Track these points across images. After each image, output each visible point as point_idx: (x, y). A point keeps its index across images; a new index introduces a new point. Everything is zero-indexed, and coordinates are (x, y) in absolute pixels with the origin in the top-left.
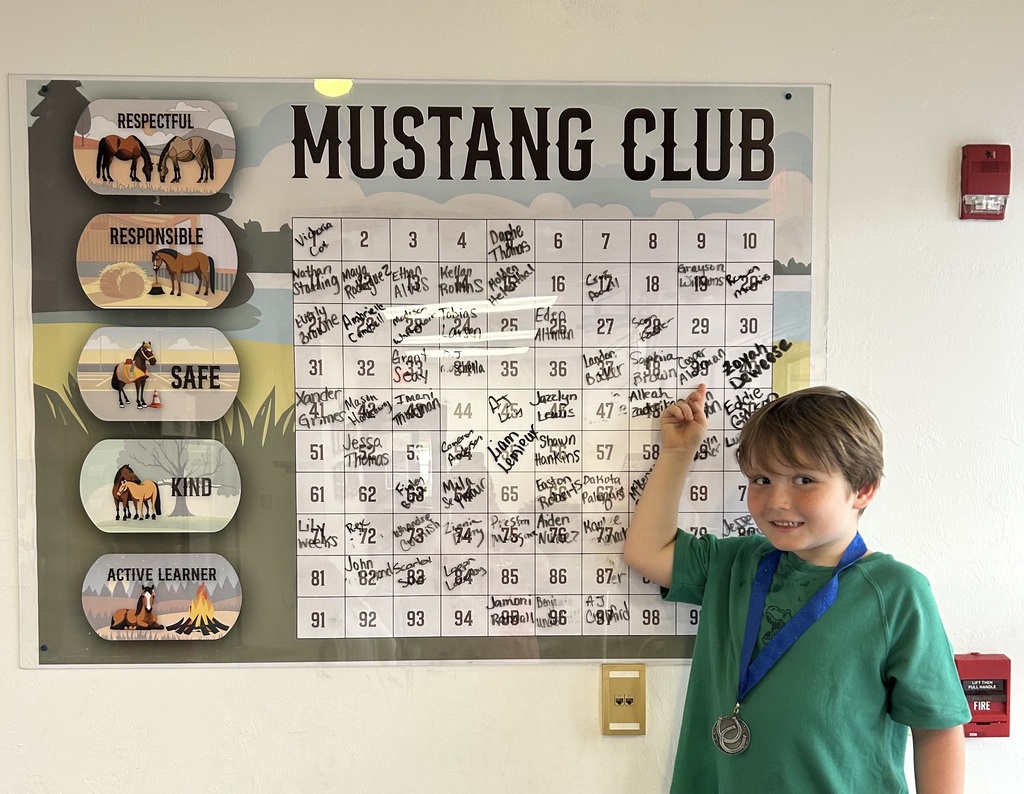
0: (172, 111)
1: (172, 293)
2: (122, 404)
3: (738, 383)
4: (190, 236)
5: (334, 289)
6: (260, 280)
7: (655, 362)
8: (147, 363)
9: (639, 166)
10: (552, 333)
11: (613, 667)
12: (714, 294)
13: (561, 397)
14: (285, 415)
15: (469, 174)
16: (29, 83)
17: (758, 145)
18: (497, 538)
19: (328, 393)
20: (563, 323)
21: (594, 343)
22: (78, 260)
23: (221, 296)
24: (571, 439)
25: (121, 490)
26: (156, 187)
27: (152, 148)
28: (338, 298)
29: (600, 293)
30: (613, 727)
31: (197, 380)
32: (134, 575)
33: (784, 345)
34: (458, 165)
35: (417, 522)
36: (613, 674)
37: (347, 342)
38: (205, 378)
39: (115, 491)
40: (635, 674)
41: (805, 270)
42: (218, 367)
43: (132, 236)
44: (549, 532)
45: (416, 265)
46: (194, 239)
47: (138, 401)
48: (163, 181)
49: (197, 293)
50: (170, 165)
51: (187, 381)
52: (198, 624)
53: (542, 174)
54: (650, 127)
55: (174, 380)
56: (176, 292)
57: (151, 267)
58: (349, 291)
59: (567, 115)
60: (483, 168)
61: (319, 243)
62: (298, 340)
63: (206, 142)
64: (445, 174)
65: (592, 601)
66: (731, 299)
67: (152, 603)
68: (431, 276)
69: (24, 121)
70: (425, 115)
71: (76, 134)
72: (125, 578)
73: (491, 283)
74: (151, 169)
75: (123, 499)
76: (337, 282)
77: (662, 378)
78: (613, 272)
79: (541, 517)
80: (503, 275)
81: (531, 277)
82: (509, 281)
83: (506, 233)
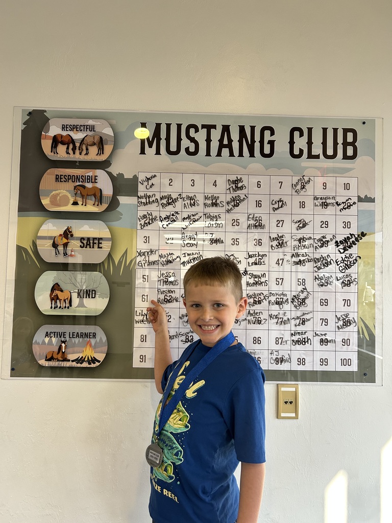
0: (86, 124)
1: (82, 205)
2: (56, 254)
3: (342, 251)
4: (92, 179)
5: (157, 204)
6: (123, 200)
7: (303, 240)
8: (69, 236)
9: (296, 152)
10: (255, 226)
11: (283, 385)
12: (330, 210)
13: (259, 255)
14: (131, 261)
15: (219, 154)
16: (23, 111)
17: (350, 144)
19: (152, 252)
20: (260, 221)
21: (275, 231)
22: (40, 188)
23: (104, 206)
24: (264, 275)
25: (53, 295)
26: (77, 157)
27: (76, 140)
28: (158, 209)
29: (278, 208)
30: (283, 415)
31: (92, 244)
32: (57, 335)
33: (363, 234)
34: (214, 151)
36: (283, 389)
37: (161, 228)
38: (96, 243)
39: (51, 295)
40: (294, 389)
41: (372, 200)
42: (101, 239)
43: (65, 178)
44: (253, 319)
45: (194, 194)
46: (93, 181)
47: (64, 253)
48: (80, 154)
49: (94, 205)
50: (84, 147)
51: (87, 245)
52: (86, 359)
53: (252, 154)
54: (301, 135)
55: (81, 244)
56: (84, 204)
57: (73, 193)
58: (163, 205)
59: (264, 129)
60: (225, 151)
61: (150, 183)
62: (139, 227)
63: (101, 138)
64: (208, 154)
65: (273, 353)
66: (338, 213)
67: (65, 349)
68: (200, 199)
69: (20, 127)
70: (200, 127)
71: (43, 133)
72: (53, 336)
73: (228, 203)
74: (76, 149)
75: (54, 299)
76: (158, 201)
77: (307, 248)
78: (284, 199)
79: (249, 311)
80: (233, 200)
81: (246, 201)
82: (236, 202)
83: (236, 181)
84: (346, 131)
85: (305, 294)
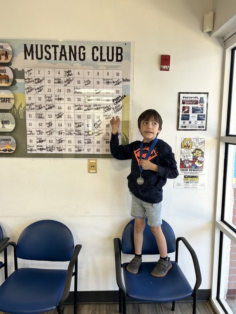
3: (115, 103)
5: (33, 82)
6: (18, 81)
7: (98, 99)
9: (95, 58)
10: (78, 92)
11: (91, 160)
12: (110, 85)
13: (80, 105)
14: (24, 108)
15: (60, 59)
17: (119, 54)
18: (67, 134)
19: (32, 104)
21: (86, 95)
23: (10, 84)
28: (34, 84)
29: (87, 84)
30: (90, 171)
31: (6, 101)
33: (125, 96)
34: (58, 58)
35: (51, 130)
36: (90, 161)
37: (36, 93)
40: (95, 161)
41: (129, 81)
42: (10, 98)
44: (77, 133)
46: (4, 72)
49: (5, 83)
51: (4, 101)
52: (8, 150)
53: (75, 59)
54: (97, 50)
55: (1, 101)
58: (36, 83)
59: (80, 47)
60: (63, 58)
61: (30, 73)
62: (26, 93)
63: (6, 51)
64: (55, 59)
66: (114, 86)
68: (53, 80)
70: (51, 46)
73: (65, 82)
78: (90, 80)
79: (76, 130)
80: (68, 80)
81: (73, 81)
82: (69, 81)
83: (68, 71)
84: (117, 48)
85: (100, 122)
